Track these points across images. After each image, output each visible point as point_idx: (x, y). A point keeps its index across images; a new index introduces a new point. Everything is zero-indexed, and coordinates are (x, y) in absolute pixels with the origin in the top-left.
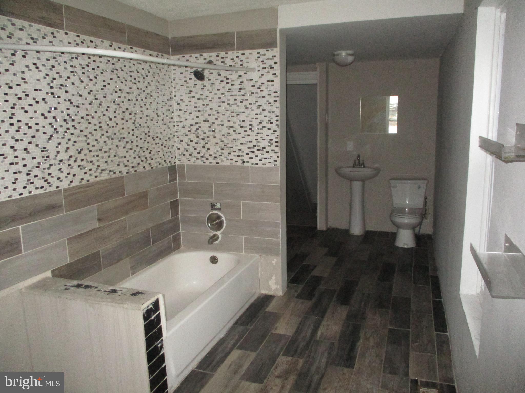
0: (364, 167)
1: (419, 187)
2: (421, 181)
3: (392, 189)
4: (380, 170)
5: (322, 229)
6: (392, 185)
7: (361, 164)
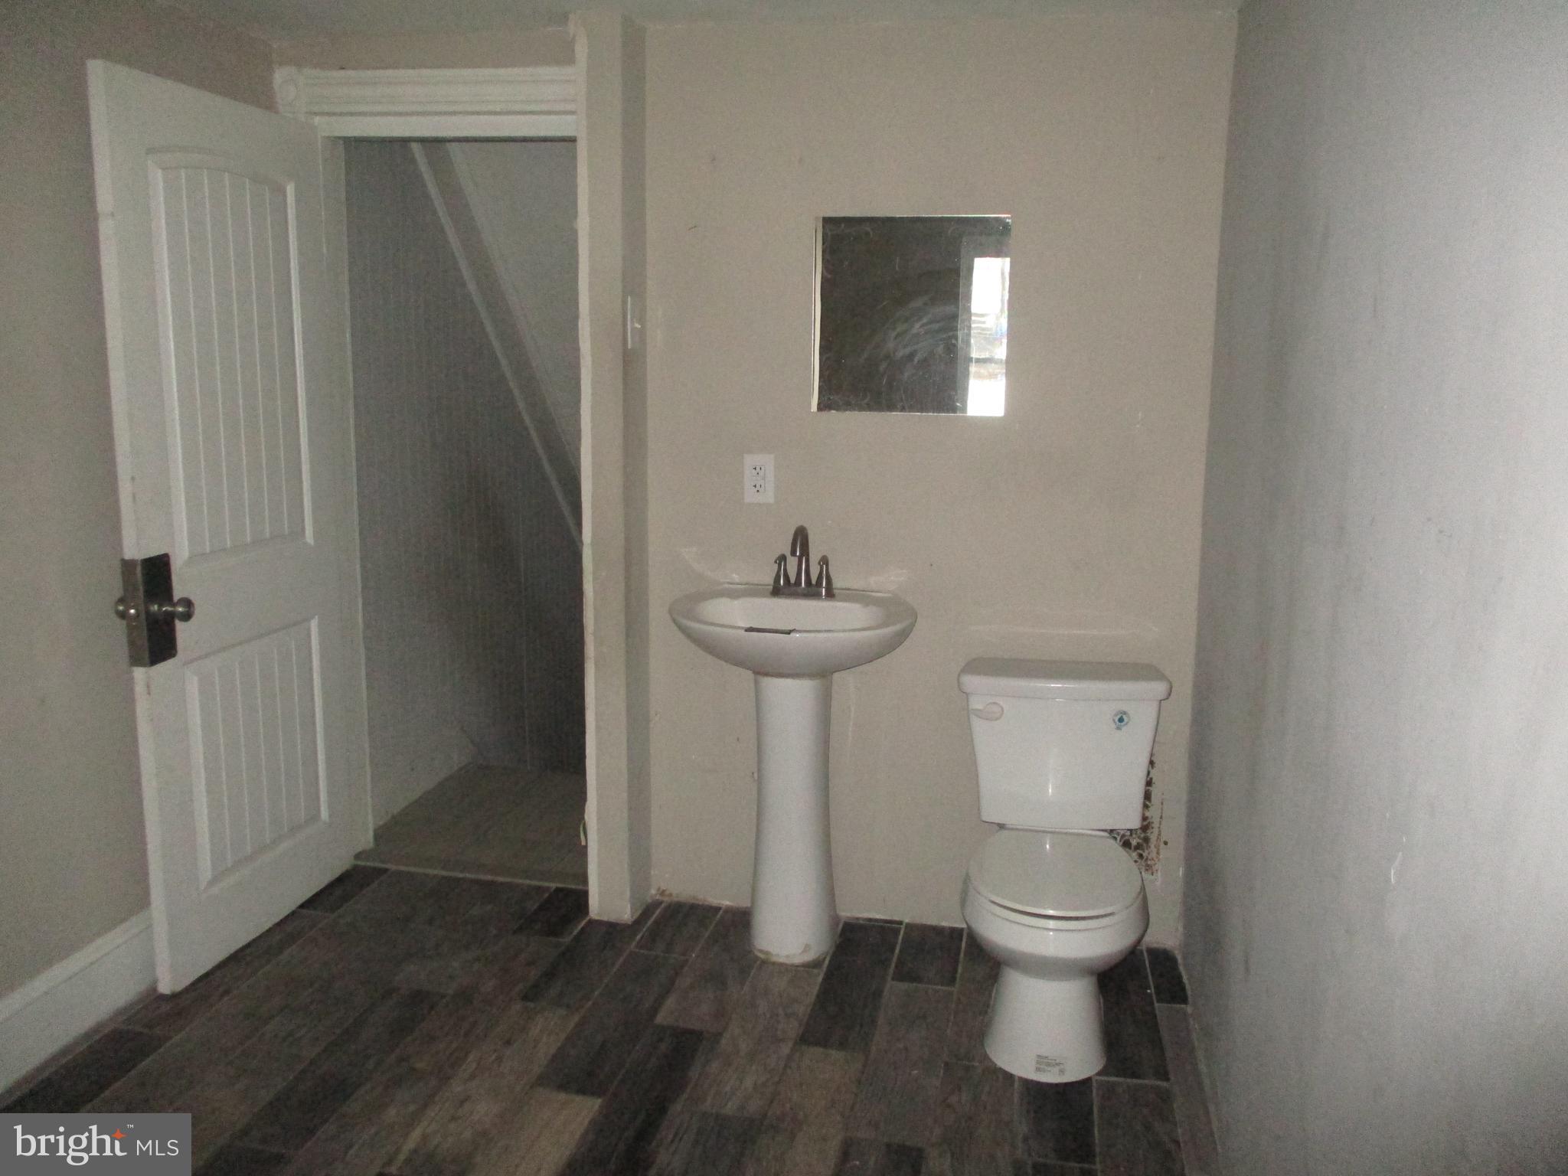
0: (830, 595)
1: (1121, 720)
2: (1129, 687)
3: (979, 726)
4: (914, 615)
5: (612, 917)
6: (976, 704)
7: (814, 580)
